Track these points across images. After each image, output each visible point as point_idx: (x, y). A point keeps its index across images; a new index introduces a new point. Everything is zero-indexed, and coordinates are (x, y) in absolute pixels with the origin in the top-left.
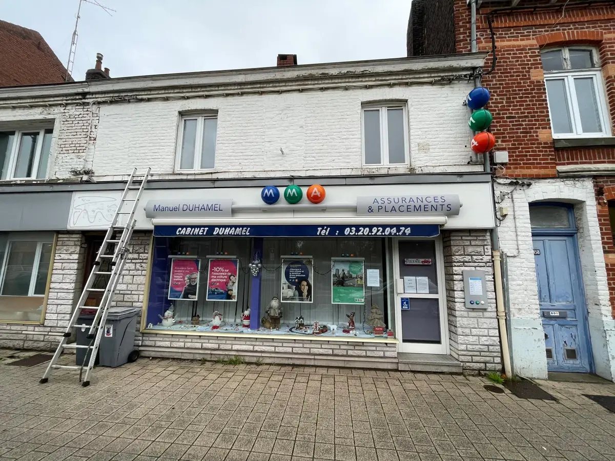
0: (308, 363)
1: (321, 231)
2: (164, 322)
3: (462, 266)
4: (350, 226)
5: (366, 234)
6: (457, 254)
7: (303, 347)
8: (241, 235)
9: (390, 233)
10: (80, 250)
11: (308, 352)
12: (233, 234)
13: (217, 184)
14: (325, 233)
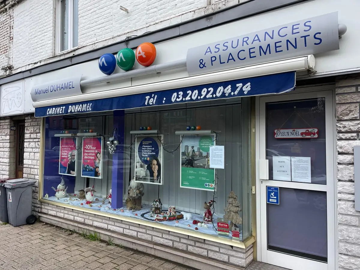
0: (149, 251)
1: (149, 99)
2: (57, 194)
3: (354, 139)
4: (177, 90)
5: (194, 98)
6: (346, 118)
7: (146, 233)
8: (87, 111)
9: (224, 93)
10: (10, 132)
11: (150, 239)
12: (80, 110)
13: (75, 60)
14: (153, 102)
